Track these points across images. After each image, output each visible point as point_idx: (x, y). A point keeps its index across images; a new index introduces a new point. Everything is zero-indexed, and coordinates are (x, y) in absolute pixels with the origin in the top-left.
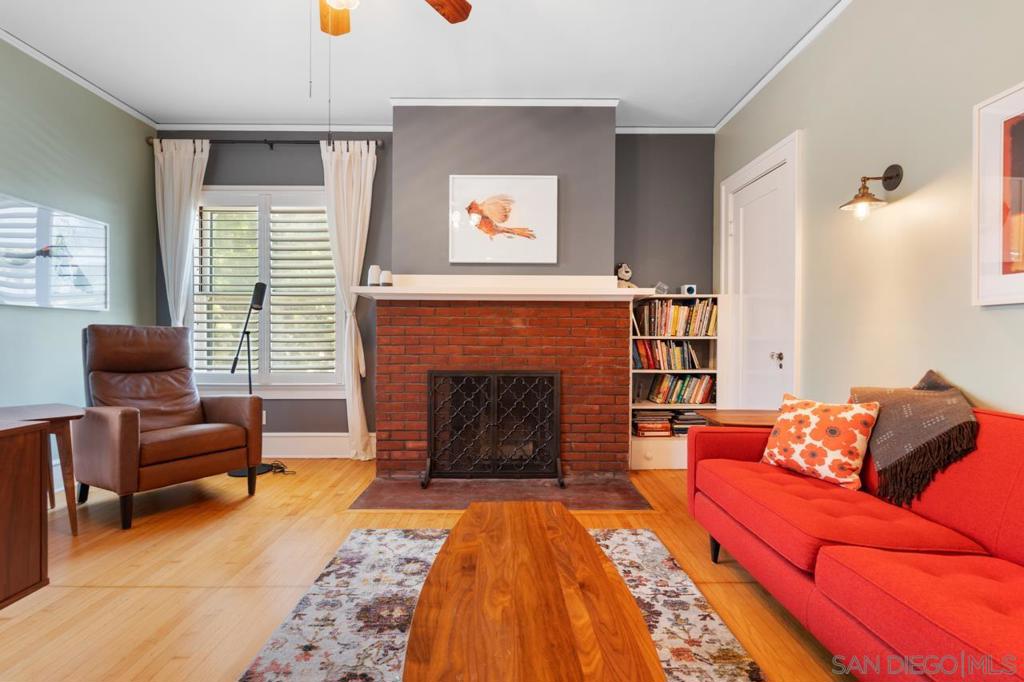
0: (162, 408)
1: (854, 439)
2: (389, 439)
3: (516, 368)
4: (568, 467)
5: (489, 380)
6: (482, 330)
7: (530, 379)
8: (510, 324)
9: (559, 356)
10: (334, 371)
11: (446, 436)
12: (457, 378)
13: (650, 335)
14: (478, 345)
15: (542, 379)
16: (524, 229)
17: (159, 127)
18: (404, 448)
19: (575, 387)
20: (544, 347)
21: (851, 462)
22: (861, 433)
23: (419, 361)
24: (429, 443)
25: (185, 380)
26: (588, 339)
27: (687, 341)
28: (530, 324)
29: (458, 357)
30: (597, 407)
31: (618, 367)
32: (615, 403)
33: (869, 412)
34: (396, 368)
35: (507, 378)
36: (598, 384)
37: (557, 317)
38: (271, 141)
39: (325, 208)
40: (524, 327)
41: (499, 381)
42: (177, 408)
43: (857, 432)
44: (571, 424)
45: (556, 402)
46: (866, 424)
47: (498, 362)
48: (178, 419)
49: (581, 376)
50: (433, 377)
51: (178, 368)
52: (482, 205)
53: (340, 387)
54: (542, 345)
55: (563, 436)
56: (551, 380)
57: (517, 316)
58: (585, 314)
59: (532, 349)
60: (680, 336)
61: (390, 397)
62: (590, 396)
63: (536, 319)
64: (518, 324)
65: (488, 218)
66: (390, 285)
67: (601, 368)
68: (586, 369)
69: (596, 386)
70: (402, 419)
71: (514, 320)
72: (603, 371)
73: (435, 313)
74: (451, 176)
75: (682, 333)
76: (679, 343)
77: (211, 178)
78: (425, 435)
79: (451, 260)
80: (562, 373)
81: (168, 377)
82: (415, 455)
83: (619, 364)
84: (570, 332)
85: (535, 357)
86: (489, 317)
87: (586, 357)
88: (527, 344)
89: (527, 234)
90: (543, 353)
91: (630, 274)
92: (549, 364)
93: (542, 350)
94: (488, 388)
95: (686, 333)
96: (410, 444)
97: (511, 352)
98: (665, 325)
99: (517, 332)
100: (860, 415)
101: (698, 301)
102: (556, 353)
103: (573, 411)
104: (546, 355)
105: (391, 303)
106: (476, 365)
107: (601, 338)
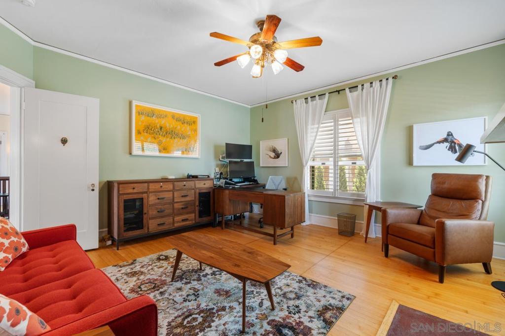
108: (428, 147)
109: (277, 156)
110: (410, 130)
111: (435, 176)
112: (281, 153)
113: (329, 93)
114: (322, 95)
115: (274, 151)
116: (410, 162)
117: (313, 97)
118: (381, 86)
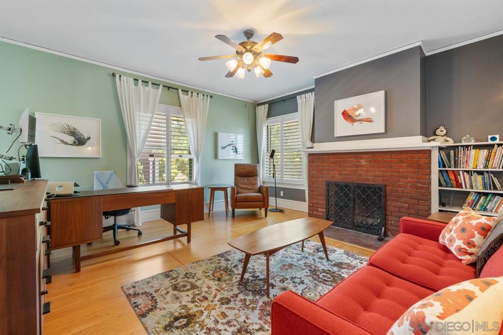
0: (249, 187)
1: (473, 236)
2: (312, 206)
3: (363, 183)
4: (390, 233)
5: (350, 187)
6: (347, 165)
7: (369, 187)
8: (360, 162)
9: (385, 178)
10: (302, 179)
11: (333, 208)
12: (337, 185)
13: (455, 167)
14: (346, 171)
15: (375, 188)
16: (367, 119)
17: (258, 103)
18: (317, 211)
19: (393, 193)
20: (376, 173)
21: (467, 248)
22: (478, 233)
23: (323, 177)
24: (326, 210)
25: (256, 180)
26: (401, 170)
27: (487, 172)
28: (369, 162)
29: (337, 176)
30: (407, 205)
31: (420, 185)
32: (418, 204)
33: (487, 222)
34: (314, 179)
35: (358, 186)
36: (407, 193)
37: (383, 159)
38: (284, 100)
39: (298, 120)
40: (366, 163)
41: (354, 188)
42: (252, 188)
43: (476, 233)
44: (392, 212)
45: (383, 200)
46: (483, 229)
47: (354, 179)
48: (252, 191)
49: (398, 188)
50: (328, 184)
51: (255, 176)
52: (348, 111)
53: (303, 185)
54: (375, 172)
55: (387, 216)
56: (380, 189)
57: (364, 158)
58: (399, 157)
59: (370, 174)
60: (481, 168)
61: (313, 190)
62: (402, 199)
63: (372, 160)
64: (363, 162)
65: (351, 116)
66: (313, 148)
67: (409, 185)
68: (400, 185)
69: (406, 194)
70: (317, 199)
71: (361, 161)
72: (411, 187)
73: (328, 158)
74: (335, 101)
75: (482, 167)
76: (480, 173)
77: (269, 116)
78: (325, 207)
79: (335, 136)
80: (385, 186)
81: (252, 179)
82: (321, 214)
83: (420, 184)
84: (391, 166)
85: (372, 177)
86: (350, 159)
87: (400, 179)
88: (368, 171)
89: (369, 120)
90: (376, 176)
91: (445, 132)
92: (379, 182)
93: (375, 175)
94: (349, 190)
95: (486, 166)
96: (320, 210)
97: (360, 175)
98: (466, 162)
99: (363, 166)
100: (481, 223)
101: (496, 146)
102: (383, 176)
103: (392, 205)
104: (378, 177)
105: (313, 154)
106: (345, 180)
107: (409, 169)
108: (225, 148)
109: (80, 141)
110: (216, 135)
111: (236, 165)
112: (89, 138)
113: (163, 86)
114: (156, 84)
115: (73, 133)
116: (216, 157)
117: (145, 82)
118: (203, 98)
